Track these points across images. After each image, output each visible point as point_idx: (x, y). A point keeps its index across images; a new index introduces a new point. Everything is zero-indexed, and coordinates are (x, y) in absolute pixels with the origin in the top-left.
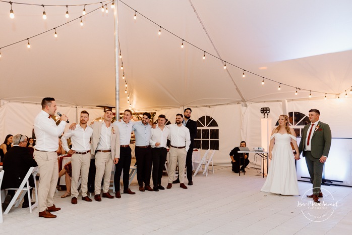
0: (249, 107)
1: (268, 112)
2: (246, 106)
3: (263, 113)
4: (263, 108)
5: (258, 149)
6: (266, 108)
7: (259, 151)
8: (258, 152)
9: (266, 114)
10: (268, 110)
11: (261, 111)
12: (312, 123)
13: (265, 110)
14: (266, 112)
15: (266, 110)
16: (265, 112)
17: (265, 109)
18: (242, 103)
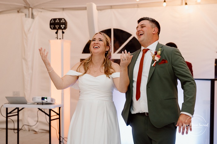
0: (36, 18)
1: (63, 26)
2: (33, 17)
3: (54, 28)
4: (55, 20)
5: (40, 100)
6: (60, 19)
7: (43, 104)
8: (41, 107)
9: (60, 32)
10: (63, 24)
11: (51, 24)
12: (143, 48)
13: (57, 24)
14: (60, 28)
15: (60, 24)
16: (57, 26)
17: (57, 21)
18: (26, 11)
